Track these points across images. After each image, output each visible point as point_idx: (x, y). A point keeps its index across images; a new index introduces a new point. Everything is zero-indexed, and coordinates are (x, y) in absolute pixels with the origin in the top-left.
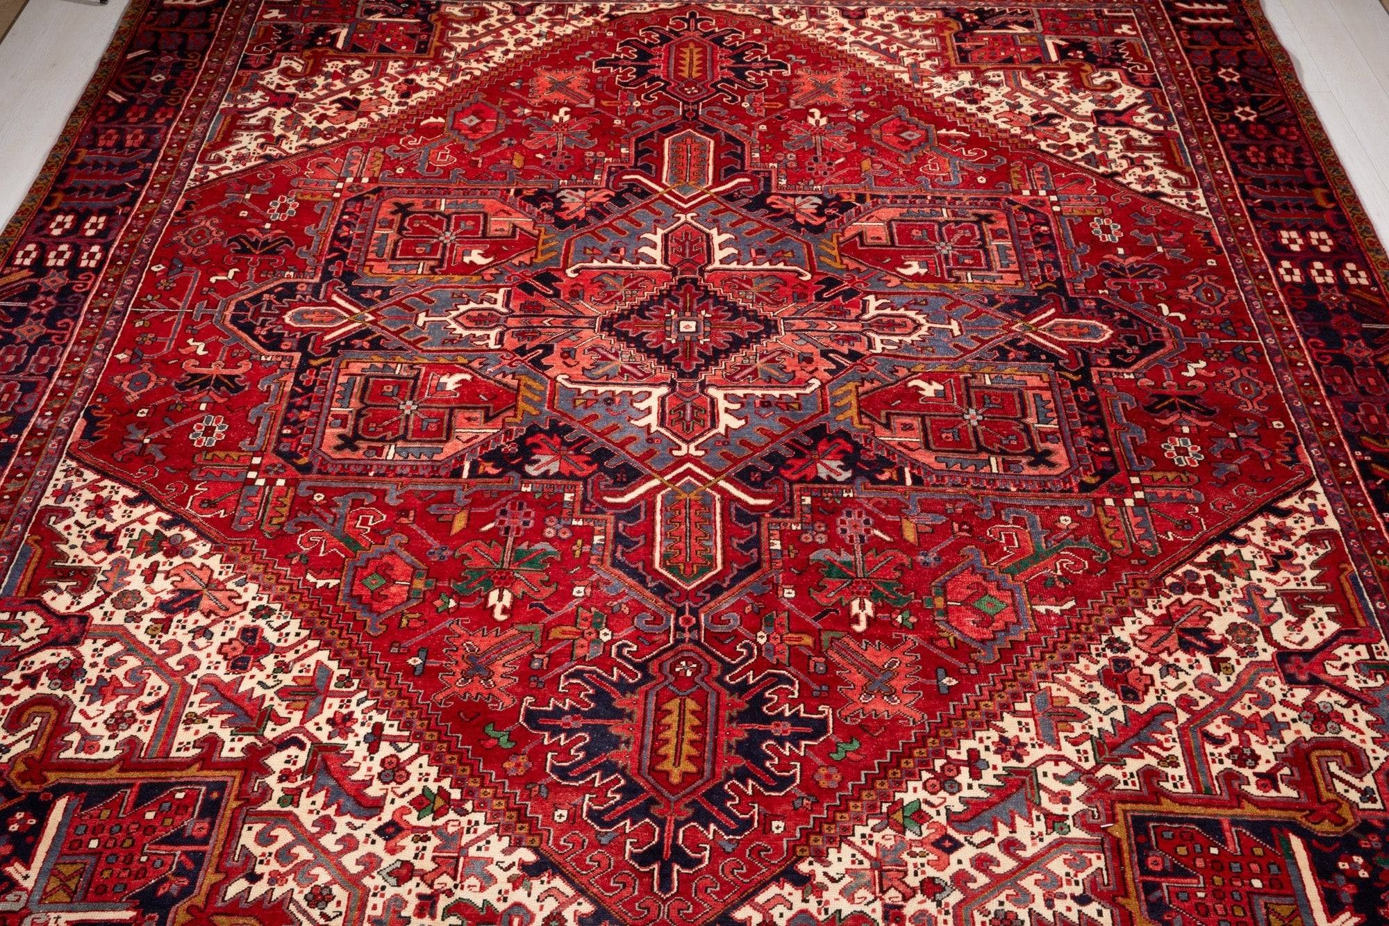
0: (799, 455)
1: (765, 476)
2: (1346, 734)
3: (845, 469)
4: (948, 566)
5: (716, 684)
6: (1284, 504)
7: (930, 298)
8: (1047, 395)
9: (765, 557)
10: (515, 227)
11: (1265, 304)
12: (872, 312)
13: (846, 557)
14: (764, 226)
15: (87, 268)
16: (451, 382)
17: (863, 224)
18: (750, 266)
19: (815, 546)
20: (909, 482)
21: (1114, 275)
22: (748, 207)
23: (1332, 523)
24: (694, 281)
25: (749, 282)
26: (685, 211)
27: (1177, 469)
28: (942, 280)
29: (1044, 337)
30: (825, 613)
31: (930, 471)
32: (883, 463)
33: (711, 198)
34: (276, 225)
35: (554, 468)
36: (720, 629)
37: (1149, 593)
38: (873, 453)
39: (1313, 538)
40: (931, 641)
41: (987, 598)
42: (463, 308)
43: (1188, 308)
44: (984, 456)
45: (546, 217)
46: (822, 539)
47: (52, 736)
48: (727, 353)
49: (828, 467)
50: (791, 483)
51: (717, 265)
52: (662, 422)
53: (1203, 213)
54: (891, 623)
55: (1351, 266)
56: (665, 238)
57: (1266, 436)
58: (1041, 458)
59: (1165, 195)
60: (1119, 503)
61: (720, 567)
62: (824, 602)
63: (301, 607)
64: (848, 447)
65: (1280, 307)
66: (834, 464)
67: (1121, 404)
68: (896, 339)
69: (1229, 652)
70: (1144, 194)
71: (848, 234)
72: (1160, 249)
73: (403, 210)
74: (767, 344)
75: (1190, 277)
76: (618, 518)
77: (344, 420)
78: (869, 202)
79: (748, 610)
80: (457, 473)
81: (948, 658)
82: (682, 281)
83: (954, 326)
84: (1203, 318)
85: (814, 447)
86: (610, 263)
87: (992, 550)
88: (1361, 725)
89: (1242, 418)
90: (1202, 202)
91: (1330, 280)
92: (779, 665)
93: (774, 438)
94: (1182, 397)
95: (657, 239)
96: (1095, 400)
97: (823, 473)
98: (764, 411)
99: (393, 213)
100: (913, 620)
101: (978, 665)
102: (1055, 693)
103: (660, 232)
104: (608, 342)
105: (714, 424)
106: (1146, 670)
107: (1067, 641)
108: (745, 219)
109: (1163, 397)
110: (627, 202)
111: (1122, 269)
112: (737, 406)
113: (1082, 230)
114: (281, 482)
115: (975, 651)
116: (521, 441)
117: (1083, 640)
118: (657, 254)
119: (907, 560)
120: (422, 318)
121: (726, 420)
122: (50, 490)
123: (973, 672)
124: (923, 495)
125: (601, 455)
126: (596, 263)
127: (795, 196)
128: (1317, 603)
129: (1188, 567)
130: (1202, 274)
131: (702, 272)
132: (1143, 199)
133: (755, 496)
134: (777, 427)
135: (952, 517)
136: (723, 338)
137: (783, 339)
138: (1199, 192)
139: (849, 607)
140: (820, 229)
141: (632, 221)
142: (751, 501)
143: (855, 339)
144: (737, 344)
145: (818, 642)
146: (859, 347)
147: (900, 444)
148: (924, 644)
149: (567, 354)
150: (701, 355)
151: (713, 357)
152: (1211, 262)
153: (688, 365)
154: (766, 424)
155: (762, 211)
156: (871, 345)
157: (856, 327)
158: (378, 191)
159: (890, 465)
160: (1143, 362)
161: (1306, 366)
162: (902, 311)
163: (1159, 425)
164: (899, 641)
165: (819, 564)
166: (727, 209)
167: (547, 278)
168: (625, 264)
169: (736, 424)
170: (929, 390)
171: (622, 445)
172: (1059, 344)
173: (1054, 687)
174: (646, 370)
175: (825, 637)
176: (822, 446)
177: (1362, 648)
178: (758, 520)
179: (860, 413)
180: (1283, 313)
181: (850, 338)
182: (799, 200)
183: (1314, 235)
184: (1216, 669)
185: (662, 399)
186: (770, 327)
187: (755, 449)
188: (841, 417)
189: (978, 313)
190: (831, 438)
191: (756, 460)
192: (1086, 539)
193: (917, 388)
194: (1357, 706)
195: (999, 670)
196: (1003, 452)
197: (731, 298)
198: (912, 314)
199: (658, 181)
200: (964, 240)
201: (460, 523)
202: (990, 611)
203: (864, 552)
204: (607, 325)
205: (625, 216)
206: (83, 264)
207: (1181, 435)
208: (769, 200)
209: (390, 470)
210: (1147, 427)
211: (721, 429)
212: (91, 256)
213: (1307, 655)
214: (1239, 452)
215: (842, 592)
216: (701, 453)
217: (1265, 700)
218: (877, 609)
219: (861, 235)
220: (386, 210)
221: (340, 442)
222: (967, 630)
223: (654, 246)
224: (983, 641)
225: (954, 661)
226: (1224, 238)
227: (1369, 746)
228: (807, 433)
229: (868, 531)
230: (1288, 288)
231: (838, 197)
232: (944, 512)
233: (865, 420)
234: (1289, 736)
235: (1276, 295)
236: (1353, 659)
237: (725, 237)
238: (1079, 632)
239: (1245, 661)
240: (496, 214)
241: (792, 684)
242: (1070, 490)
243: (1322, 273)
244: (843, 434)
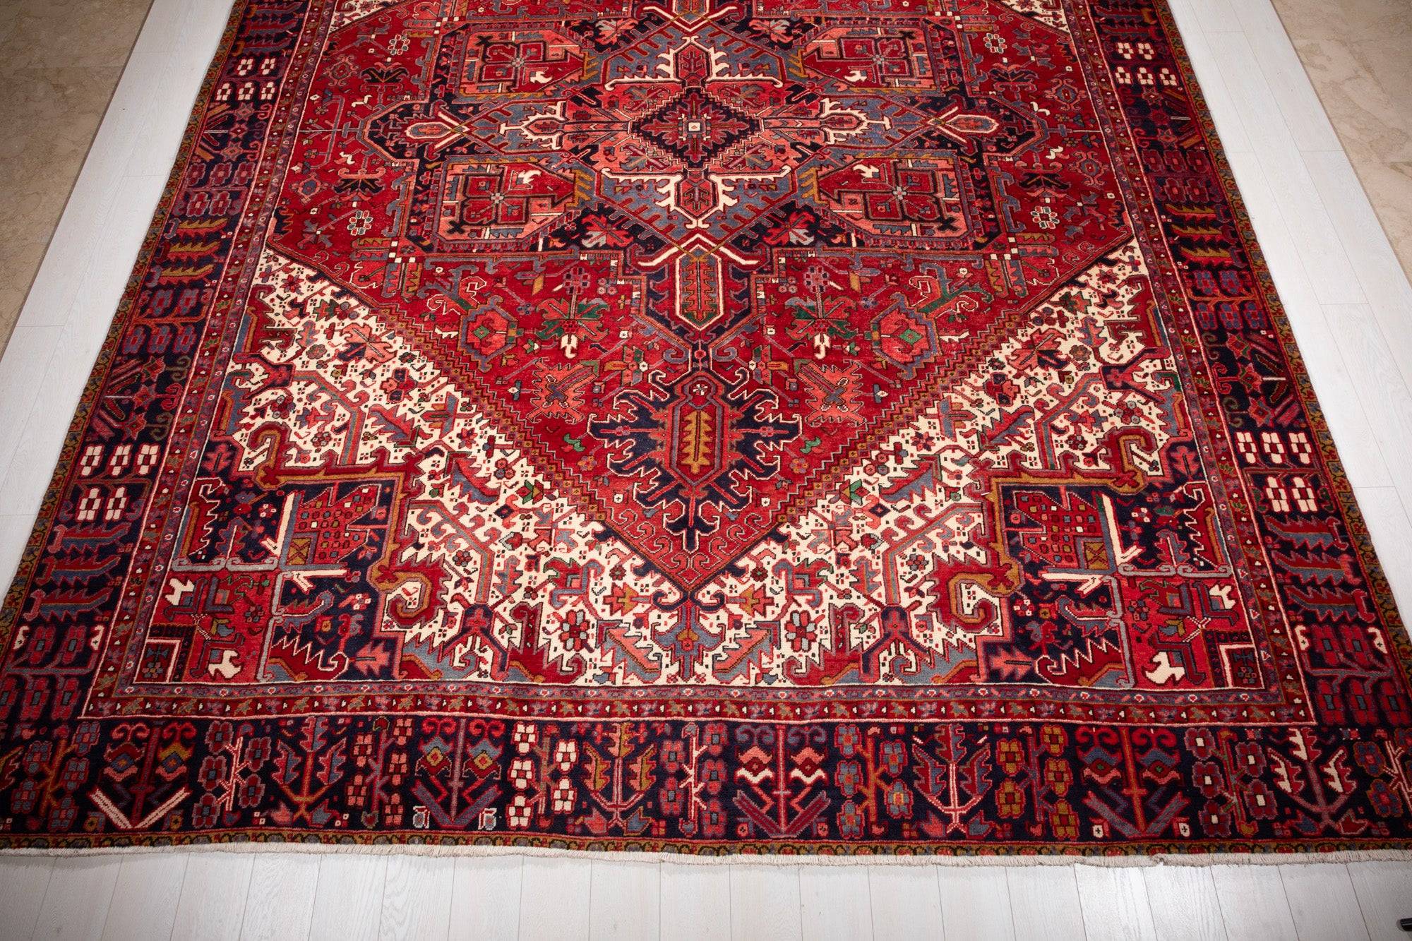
0: (777, 226)
1: (753, 242)
2: (1143, 423)
3: (809, 235)
4: (881, 308)
5: (721, 401)
6: (1112, 257)
7: (869, 100)
8: (952, 175)
9: (754, 304)
10: (566, 52)
11: (1105, 102)
12: (827, 112)
13: (810, 303)
14: (748, 45)
15: (266, 101)
16: (526, 177)
17: (819, 42)
18: (738, 77)
19: (789, 295)
20: (854, 244)
21: (1001, 80)
22: (736, 30)
23: (1143, 270)
24: (698, 90)
25: (738, 90)
26: (690, 35)
27: (1041, 231)
28: (877, 85)
29: (950, 129)
30: (796, 346)
31: (870, 236)
32: (836, 230)
33: (708, 23)
34: (395, 58)
35: (603, 241)
36: (723, 359)
37: (1019, 325)
38: (828, 223)
39: (1130, 281)
40: (870, 364)
41: (908, 332)
42: (532, 119)
43: (1052, 105)
44: (907, 223)
45: (589, 43)
46: (793, 290)
47: (279, 451)
48: (723, 147)
49: (797, 235)
50: (771, 247)
51: (714, 77)
52: (678, 204)
53: (1064, 29)
54: (842, 352)
55: (1165, 71)
56: (676, 56)
57: (1103, 205)
58: (947, 224)
59: (1037, 14)
60: (1001, 257)
61: (722, 313)
62: (795, 337)
63: (433, 353)
64: (811, 218)
65: (1115, 104)
66: (801, 232)
67: (1003, 181)
68: (844, 133)
69: (1071, 367)
70: (1022, 14)
71: (809, 50)
72: (1033, 58)
73: (485, 41)
74: (751, 139)
75: (1054, 81)
76: (650, 278)
77: (452, 210)
78: (824, 23)
79: (742, 344)
80: (534, 247)
81: (882, 377)
82: (689, 91)
83: (886, 122)
84: (1062, 113)
85: (787, 219)
86: (637, 79)
87: (912, 295)
88: (1153, 417)
89: (1086, 191)
90: (1063, 20)
91: (1150, 82)
92: (765, 385)
93: (758, 212)
94: (1046, 175)
95: (670, 57)
96: (985, 179)
97: (793, 239)
98: (750, 192)
99: (478, 45)
100: (858, 349)
101: (901, 380)
102: (954, 400)
103: (672, 52)
104: (638, 141)
105: (715, 203)
106: (1016, 382)
107: (963, 362)
108: (734, 39)
109: (1032, 176)
110: (647, 29)
111: (1006, 74)
112: (731, 189)
113: (978, 45)
114: (412, 260)
115: (900, 371)
116: (578, 221)
117: (973, 361)
118: (670, 70)
119: (853, 304)
120: (503, 128)
121: (724, 200)
122: (258, 273)
123: (899, 386)
124: (864, 255)
125: (636, 230)
126: (626, 79)
127: (770, 20)
128: (1130, 329)
129: (1046, 305)
130: (1062, 78)
131: (703, 83)
132: (1022, 18)
133: (746, 258)
134: (760, 204)
135: (885, 271)
136: (720, 135)
137: (763, 135)
138: (1061, 12)
139: (813, 340)
140: (788, 47)
141: (651, 44)
142: (743, 262)
143: (815, 133)
144: (730, 140)
145: (791, 367)
146: (818, 140)
147: (848, 215)
148: (865, 367)
149: (609, 152)
150: (705, 149)
151: (714, 150)
152: (1069, 69)
153: (695, 157)
154: (752, 202)
155: (747, 33)
156: (826, 139)
157: (816, 124)
158: (466, 27)
159: (841, 231)
160: (1020, 147)
161: (1132, 149)
162: (849, 111)
163: (1029, 197)
164: (846, 365)
165: (791, 309)
166: (721, 32)
167: (591, 92)
168: (648, 78)
169: (731, 202)
170: (869, 172)
171: (650, 222)
172: (961, 135)
173: (953, 395)
174: (666, 162)
175: (797, 363)
176: (793, 218)
177: (1157, 362)
178: (748, 276)
179: (819, 192)
180: (1117, 108)
181: (811, 133)
182: (773, 23)
183: (1141, 46)
184: (1062, 380)
185: (678, 185)
186: (754, 126)
187: (745, 221)
188: (806, 195)
189: (903, 111)
190: (799, 212)
191: (746, 231)
192: (977, 285)
193: (860, 171)
194: (1151, 404)
195: (915, 384)
196: (921, 220)
197: (725, 104)
198: (856, 113)
199: (669, 10)
200: (893, 53)
201: (538, 286)
202: (911, 341)
203: (824, 298)
204: (636, 128)
205: (646, 40)
206: (263, 97)
207: (1045, 204)
208: (751, 24)
209: (487, 247)
210: (1020, 198)
211: (720, 207)
212: (268, 91)
213: (1122, 368)
214: (1083, 218)
215: (808, 329)
216: (706, 226)
217: (1093, 401)
218: (832, 342)
219: (818, 50)
220: (473, 42)
221: (451, 227)
222: (894, 356)
223: (668, 64)
224: (905, 364)
225: (886, 379)
226: (1078, 48)
227: (1157, 431)
228: (782, 208)
229: (825, 283)
230: (1122, 88)
231: (802, 20)
232: (879, 267)
233: (823, 197)
234: (1107, 427)
235: (1113, 94)
236: (1151, 370)
237: (720, 54)
238: (971, 355)
239: (1081, 374)
240: (552, 43)
241: (774, 398)
242: (967, 249)
243: (1145, 77)
244: (808, 209)
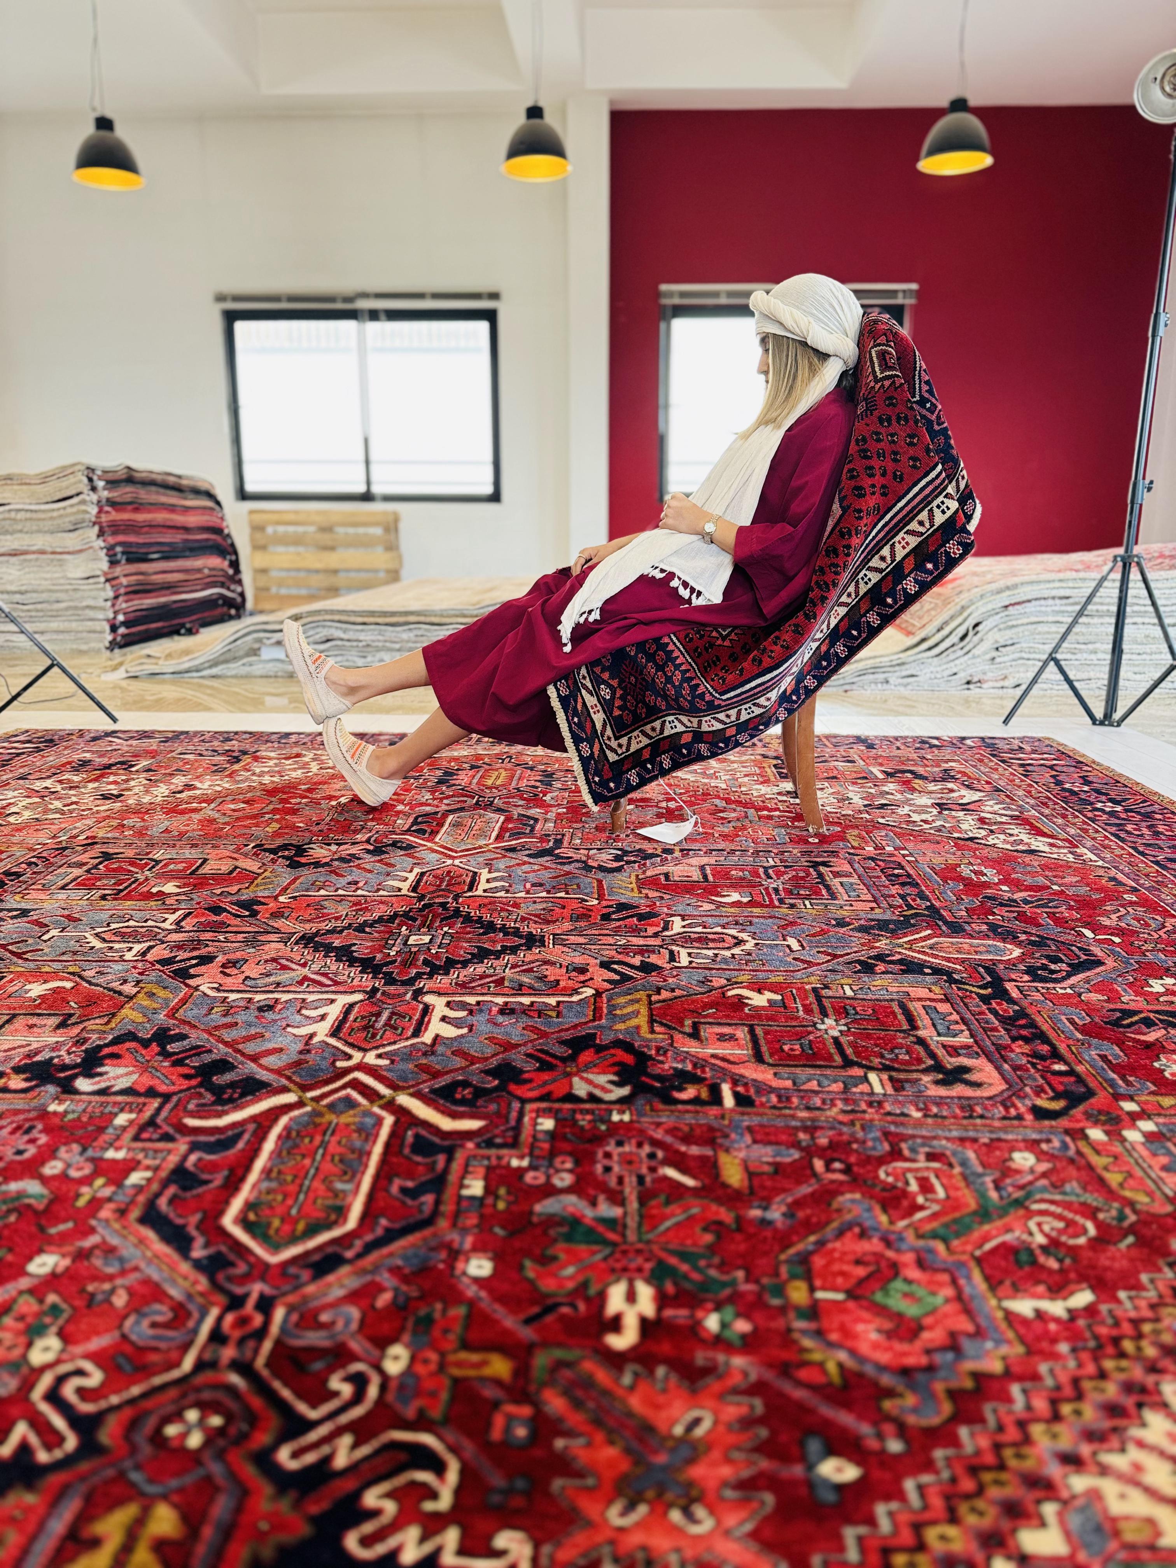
0: (545, 1066)
1: (480, 1092)
3: (619, 1084)
4: (808, 1227)
5: (250, 1471)
7: (755, 920)
8: (944, 1008)
9: (447, 1208)
10: (235, 870)
12: (676, 930)
13: (607, 1210)
14: (547, 868)
16: (38, 990)
17: (669, 868)
18: (521, 896)
19: (549, 1190)
20: (729, 1101)
21: (1005, 906)
22: (532, 855)
24: (443, 905)
25: (516, 906)
28: (771, 905)
29: (924, 954)
30: (549, 1309)
31: (763, 1089)
32: (685, 1078)
33: (488, 851)
35: (125, 1083)
36: (314, 1338)
38: (670, 1064)
40: (785, 1369)
41: (898, 1285)
42: (115, 926)
43: (1120, 932)
44: (858, 1072)
45: (281, 861)
46: (563, 1180)
48: (463, 962)
49: (589, 1082)
50: (523, 1101)
51: (478, 893)
52: (334, 1032)
53: (1094, 863)
54: (695, 1328)
56: (421, 874)
58: (954, 1076)
59: (1043, 852)
60: (1116, 1136)
61: (352, 1222)
62: (547, 1286)
64: (629, 1059)
66: (602, 1079)
67: (1063, 1016)
68: (710, 953)
70: (1016, 851)
71: (650, 874)
72: (1056, 887)
73: (107, 857)
75: (1108, 908)
78: (678, 854)
79: (383, 1300)
81: (827, 1411)
82: (426, 907)
83: (792, 942)
84: (1146, 941)
85: (573, 1058)
86: (340, 892)
87: (895, 1202)
90: (1091, 857)
92: (421, 1423)
93: (508, 1046)
94: (1157, 1012)
95: (411, 875)
96: (1022, 1014)
97: (580, 1088)
98: (500, 1019)
99: (93, 858)
100: (743, 1326)
101: (902, 1430)
102: (1116, 1507)
103: (417, 871)
104: (300, 954)
105: (419, 1029)
107: (1102, 1375)
108: (525, 863)
109: (1128, 1012)
110: (386, 853)
111: (1014, 901)
112: (462, 1014)
113: (949, 874)
115: (890, 1393)
116: (93, 1051)
117: (1137, 1373)
118: (405, 885)
119: (726, 1215)
121: (436, 1028)
123: (895, 1446)
124: (756, 1120)
125: (217, 1066)
126: (322, 893)
127: (589, 850)
130: (1123, 906)
131: (457, 898)
132: (1018, 855)
133: (454, 1116)
134: (517, 1036)
135: (810, 1152)
136: (464, 950)
138: (1083, 850)
139: (602, 1298)
140: (614, 870)
142: (446, 1124)
143: (653, 952)
144: (482, 955)
145: (522, 1371)
146: (656, 958)
147: (714, 1056)
148: (769, 1376)
149: (232, 964)
150: (426, 962)
151: (444, 967)
152: (1129, 898)
153: (403, 973)
154: (501, 1033)
155: (548, 858)
156: (673, 957)
157: (654, 942)
158: (90, 844)
159: (694, 1079)
160: (1080, 977)
162: (719, 929)
163: (1137, 1042)
164: (710, 1370)
165: (552, 1221)
166: (506, 857)
167: (249, 903)
168: (361, 893)
169: (449, 1032)
170: (759, 1000)
171: (256, 1057)
172: (950, 960)
173: (1109, 1488)
174: (340, 978)
175: (541, 1360)
176: (586, 1056)
178: (450, 1153)
179: (651, 1021)
181: (643, 952)
182: (593, 852)
185: (349, 1007)
186: (534, 943)
187: (473, 1060)
188: (621, 1026)
189: (823, 932)
190: (600, 1049)
191: (471, 1075)
192: (1072, 1186)
193: (740, 997)
195: (954, 1442)
196: (888, 1068)
197: (488, 919)
198: (731, 934)
200: (795, 878)
202: (911, 1310)
203: (643, 1199)
204: (308, 938)
208: (558, 851)
210: (1120, 1044)
211: (427, 1038)
215: (592, 1267)
216: (385, 1062)
218: (662, 1300)
219: (666, 874)
220: (86, 857)
222: (864, 1348)
223: (404, 880)
224: (906, 1372)
225: (845, 1418)
226: (1135, 881)
228: (563, 1042)
229: (653, 1170)
231: (641, 850)
232: (796, 1145)
233: (657, 1028)
237: (496, 874)
238: (1122, 1355)
240: (218, 861)
241: (439, 1468)
242: (1019, 1117)
244: (626, 1046)
